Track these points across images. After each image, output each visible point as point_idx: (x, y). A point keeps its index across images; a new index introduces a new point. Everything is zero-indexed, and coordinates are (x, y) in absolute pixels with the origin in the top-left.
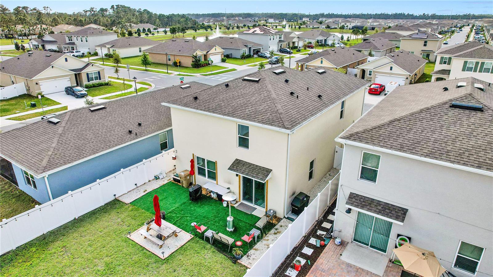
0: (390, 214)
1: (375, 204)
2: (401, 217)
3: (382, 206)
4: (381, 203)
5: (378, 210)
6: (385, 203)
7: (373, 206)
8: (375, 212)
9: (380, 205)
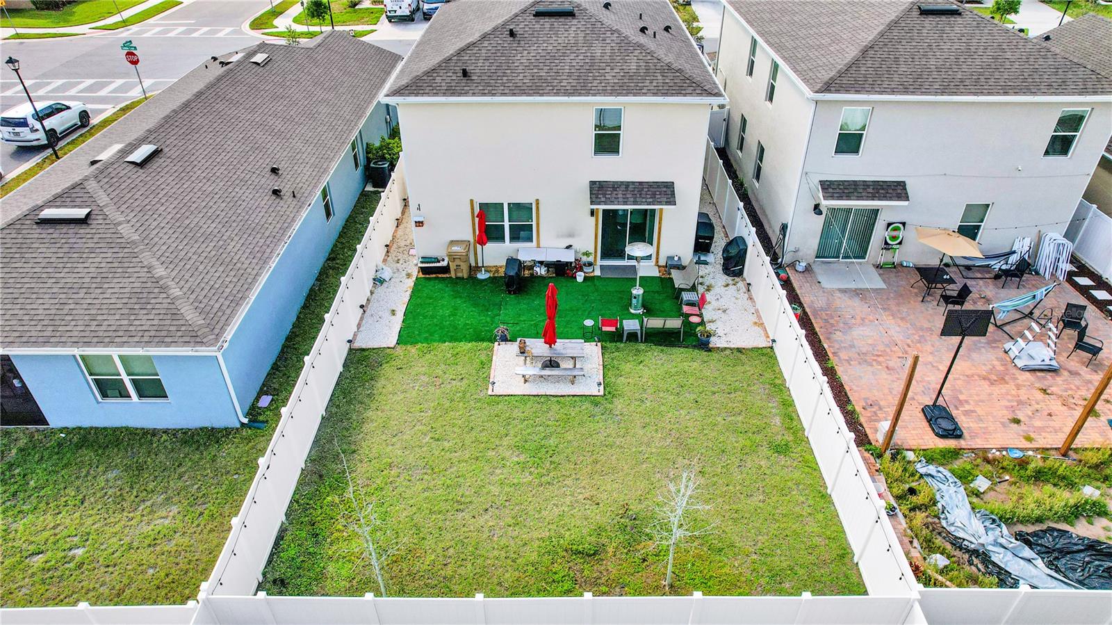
0: (888, 195)
1: (862, 187)
2: (903, 195)
3: (871, 187)
4: (868, 183)
5: (870, 195)
6: (872, 181)
7: (861, 191)
8: (868, 198)
9: (868, 186)
